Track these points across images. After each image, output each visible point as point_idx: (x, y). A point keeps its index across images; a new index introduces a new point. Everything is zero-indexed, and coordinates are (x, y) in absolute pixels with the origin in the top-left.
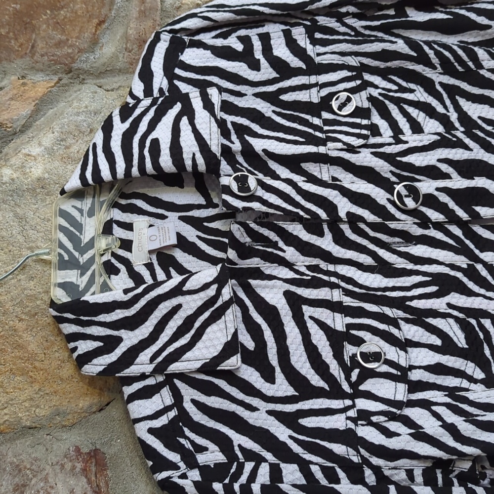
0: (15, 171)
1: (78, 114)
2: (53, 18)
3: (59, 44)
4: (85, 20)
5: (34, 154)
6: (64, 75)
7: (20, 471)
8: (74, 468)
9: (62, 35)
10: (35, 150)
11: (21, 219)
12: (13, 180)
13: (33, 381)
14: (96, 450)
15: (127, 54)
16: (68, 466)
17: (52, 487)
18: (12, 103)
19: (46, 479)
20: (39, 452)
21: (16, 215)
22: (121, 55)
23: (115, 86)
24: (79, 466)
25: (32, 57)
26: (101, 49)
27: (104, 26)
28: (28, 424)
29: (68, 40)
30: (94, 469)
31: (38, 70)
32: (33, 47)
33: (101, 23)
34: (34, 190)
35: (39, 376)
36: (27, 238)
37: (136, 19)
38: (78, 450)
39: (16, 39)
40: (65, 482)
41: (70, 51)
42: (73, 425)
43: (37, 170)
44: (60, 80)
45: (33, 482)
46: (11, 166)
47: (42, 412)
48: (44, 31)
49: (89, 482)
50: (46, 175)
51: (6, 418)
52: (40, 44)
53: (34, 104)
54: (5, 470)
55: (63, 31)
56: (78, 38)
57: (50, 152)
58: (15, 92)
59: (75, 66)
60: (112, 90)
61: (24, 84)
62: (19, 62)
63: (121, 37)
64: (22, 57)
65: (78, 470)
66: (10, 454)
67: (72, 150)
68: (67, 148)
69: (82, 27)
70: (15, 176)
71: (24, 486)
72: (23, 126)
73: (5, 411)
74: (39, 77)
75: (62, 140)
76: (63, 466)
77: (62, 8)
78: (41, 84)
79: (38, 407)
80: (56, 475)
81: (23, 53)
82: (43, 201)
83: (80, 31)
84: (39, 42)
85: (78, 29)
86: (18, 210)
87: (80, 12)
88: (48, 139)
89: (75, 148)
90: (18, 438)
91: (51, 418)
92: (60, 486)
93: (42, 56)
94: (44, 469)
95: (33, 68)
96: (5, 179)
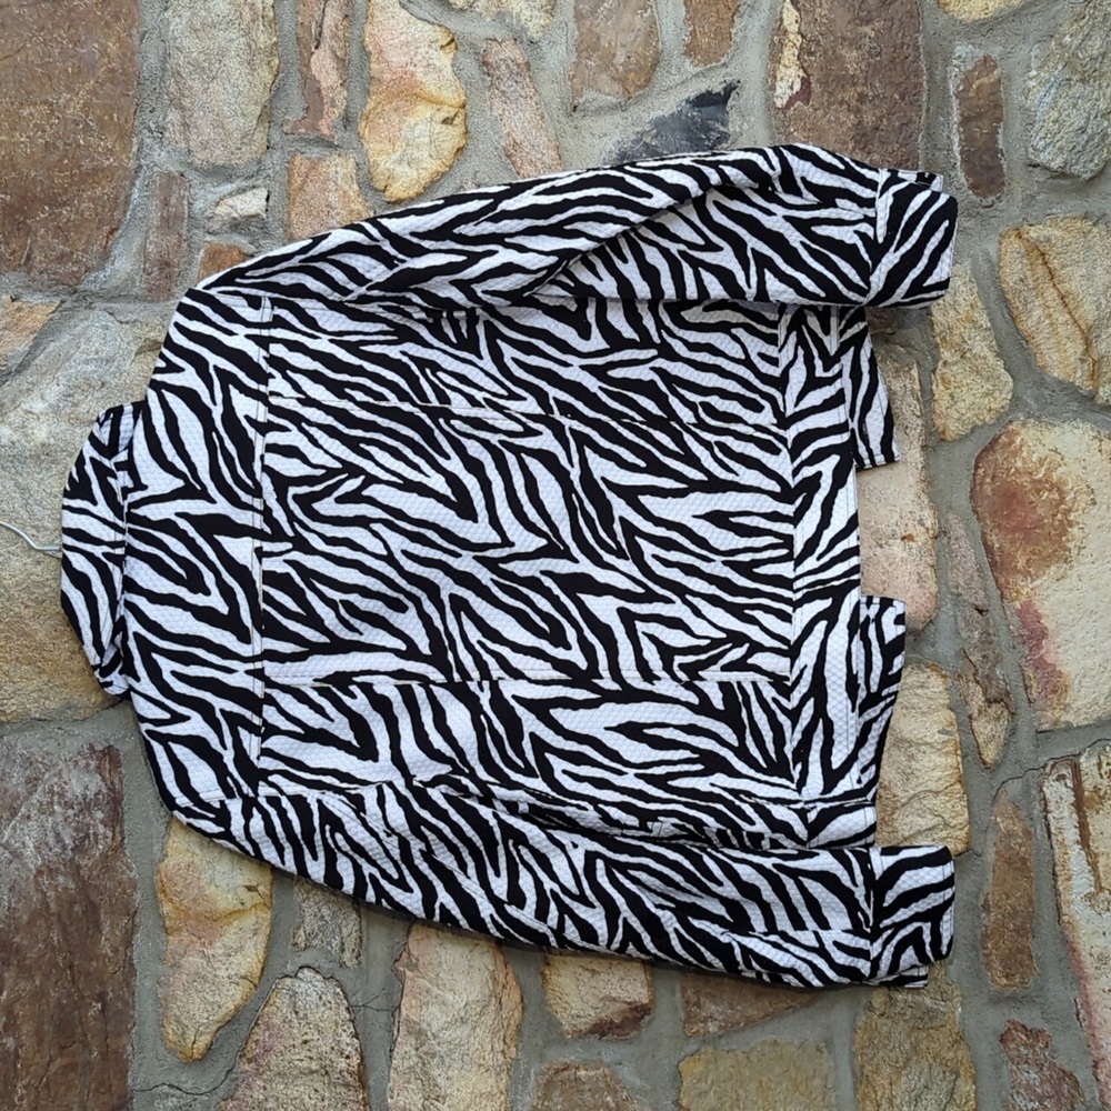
0: (15, 431)
1: (87, 362)
2: (53, 220)
3: (62, 258)
4: (93, 225)
5: (36, 411)
6: (66, 297)
7: (31, 764)
8: (88, 765)
9: (64, 245)
10: (39, 406)
11: (23, 490)
12: (13, 443)
13: (42, 672)
14: (110, 746)
15: (145, 276)
16: (82, 763)
17: (66, 783)
18: (6, 333)
19: (59, 775)
20: (51, 746)
21: (17, 485)
22: (138, 278)
23: (131, 317)
24: (93, 763)
25: (28, 272)
26: (113, 264)
27: (117, 234)
28: (37, 716)
29: (72, 253)
30: (107, 766)
31: (35, 290)
32: (28, 257)
33: (112, 232)
34: (38, 457)
35: (48, 667)
36: (31, 514)
37: (157, 228)
38: (91, 747)
39: (7, 244)
40: (79, 779)
41: (75, 269)
42: (85, 720)
43: (41, 433)
44: (63, 302)
45: (46, 776)
46: (10, 424)
47: (52, 705)
48: (42, 237)
49: (104, 779)
50: (52, 441)
51: (14, 708)
52: (38, 257)
53: (32, 337)
54: (14, 761)
55: (66, 241)
56: (84, 251)
57: (56, 410)
58: (9, 319)
59: (81, 287)
60: (127, 323)
61: (19, 309)
62: (12, 276)
63: (139, 252)
64: (15, 270)
65: (92, 767)
66: (19, 745)
67: (80, 409)
68: (75, 405)
69: (89, 236)
70: (15, 438)
71: (36, 779)
72: (20, 365)
73: (13, 701)
74: (37, 299)
75: (69, 396)
76: (76, 762)
77: (65, 204)
78: (40, 307)
79: (47, 698)
80: (70, 771)
81: (16, 263)
82: (48, 470)
83: (87, 243)
84: (36, 253)
85: (84, 239)
86: (20, 480)
87: (87, 214)
88: (53, 392)
89: (83, 408)
90: (26, 730)
91: (60, 712)
92: (74, 781)
93: (41, 273)
94: (56, 764)
95: (28, 287)
96: (4, 441)
